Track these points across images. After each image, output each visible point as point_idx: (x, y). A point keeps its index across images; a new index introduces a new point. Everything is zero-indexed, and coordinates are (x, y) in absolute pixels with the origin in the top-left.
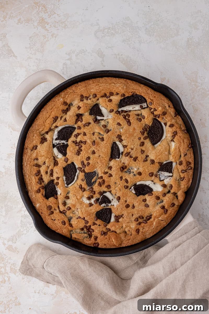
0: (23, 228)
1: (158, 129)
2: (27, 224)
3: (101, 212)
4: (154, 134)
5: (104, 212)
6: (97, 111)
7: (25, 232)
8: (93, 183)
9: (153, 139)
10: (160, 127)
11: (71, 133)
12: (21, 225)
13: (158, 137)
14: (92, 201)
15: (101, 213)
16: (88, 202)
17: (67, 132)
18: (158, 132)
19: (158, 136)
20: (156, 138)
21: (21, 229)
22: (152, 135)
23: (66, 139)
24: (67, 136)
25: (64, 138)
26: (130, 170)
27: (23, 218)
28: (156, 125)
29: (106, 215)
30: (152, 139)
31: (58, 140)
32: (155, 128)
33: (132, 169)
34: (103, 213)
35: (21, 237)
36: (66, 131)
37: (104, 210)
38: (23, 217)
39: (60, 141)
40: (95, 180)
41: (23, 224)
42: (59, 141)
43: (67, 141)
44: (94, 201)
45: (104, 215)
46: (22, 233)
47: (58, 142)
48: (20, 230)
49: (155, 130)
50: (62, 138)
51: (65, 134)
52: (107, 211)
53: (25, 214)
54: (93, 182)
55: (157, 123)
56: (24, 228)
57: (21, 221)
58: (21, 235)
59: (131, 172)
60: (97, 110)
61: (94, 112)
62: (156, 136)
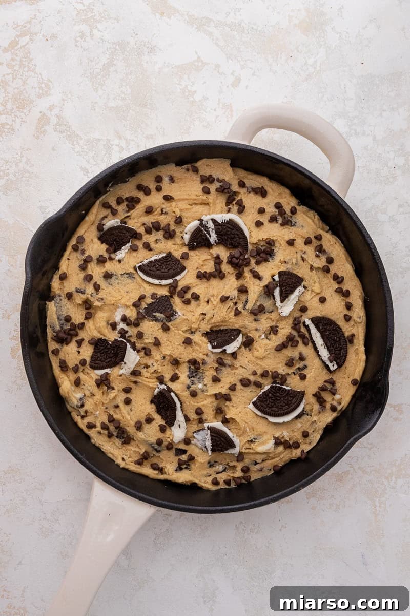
0: (86, 145)
1: (287, 404)
2: (94, 152)
3: (107, 346)
4: (273, 398)
5: (109, 353)
6: (289, 285)
7: (77, 148)
8: (153, 315)
9: (265, 400)
10: (291, 408)
11: (234, 246)
12: (92, 139)
13: (270, 408)
14: (122, 326)
15: (105, 348)
16: (118, 318)
17: (235, 238)
18: (280, 407)
19: (273, 407)
20: (268, 404)
21: (82, 141)
22: (272, 395)
23: (220, 240)
24: (226, 240)
25: (222, 235)
26: (196, 375)
27: (105, 143)
28: (293, 397)
29: (104, 358)
30: (264, 398)
31: (215, 225)
32: (286, 399)
33: (199, 378)
34: (107, 350)
35: (67, 142)
36: (236, 236)
37: (111, 351)
38: (107, 142)
39: (213, 229)
40: (159, 318)
41: (94, 143)
42: (213, 227)
43: (218, 244)
44: (122, 329)
45: (102, 353)
46: (75, 143)
47: (211, 225)
48: (81, 139)
49: (282, 399)
50: (221, 232)
51: (229, 235)
52: (111, 358)
53: (114, 147)
54: (155, 316)
55: (298, 399)
56: (85, 147)
57: (99, 140)
58: (71, 142)
59: (193, 379)
60: (291, 284)
61: (285, 281)
62: (273, 404)
